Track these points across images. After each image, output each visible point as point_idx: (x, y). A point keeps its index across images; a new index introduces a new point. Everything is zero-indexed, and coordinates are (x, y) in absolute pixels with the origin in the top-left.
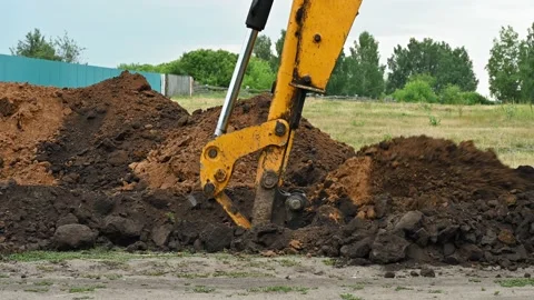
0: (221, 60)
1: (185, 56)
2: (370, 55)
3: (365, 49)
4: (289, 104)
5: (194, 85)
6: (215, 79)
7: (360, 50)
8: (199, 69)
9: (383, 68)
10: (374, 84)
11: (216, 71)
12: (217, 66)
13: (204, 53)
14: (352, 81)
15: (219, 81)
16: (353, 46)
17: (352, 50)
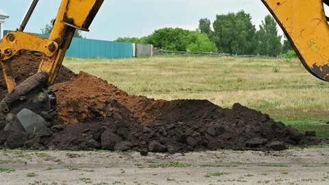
0: (178, 34)
1: (156, 32)
2: (271, 30)
3: (269, 26)
4: (60, 34)
5: (154, 50)
6: (174, 46)
7: (266, 26)
8: (165, 40)
9: (280, 37)
10: (274, 48)
11: (174, 40)
12: (175, 38)
13: (167, 30)
14: (261, 45)
15: (176, 47)
16: (261, 24)
17: (260, 26)
